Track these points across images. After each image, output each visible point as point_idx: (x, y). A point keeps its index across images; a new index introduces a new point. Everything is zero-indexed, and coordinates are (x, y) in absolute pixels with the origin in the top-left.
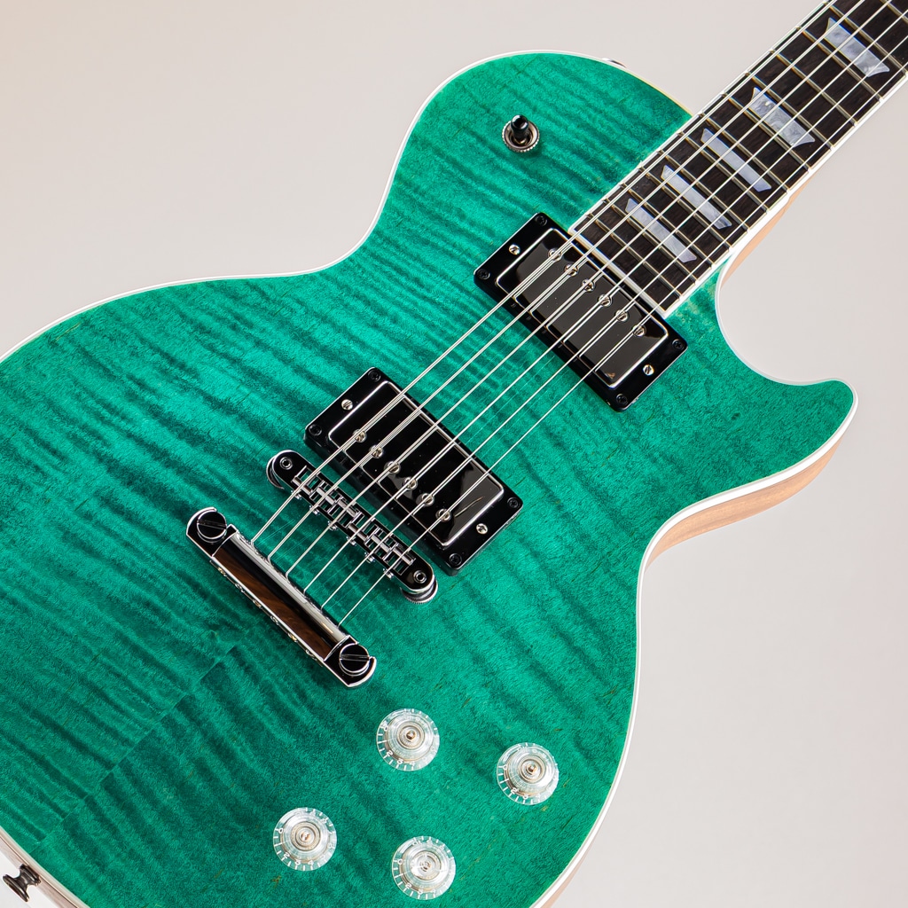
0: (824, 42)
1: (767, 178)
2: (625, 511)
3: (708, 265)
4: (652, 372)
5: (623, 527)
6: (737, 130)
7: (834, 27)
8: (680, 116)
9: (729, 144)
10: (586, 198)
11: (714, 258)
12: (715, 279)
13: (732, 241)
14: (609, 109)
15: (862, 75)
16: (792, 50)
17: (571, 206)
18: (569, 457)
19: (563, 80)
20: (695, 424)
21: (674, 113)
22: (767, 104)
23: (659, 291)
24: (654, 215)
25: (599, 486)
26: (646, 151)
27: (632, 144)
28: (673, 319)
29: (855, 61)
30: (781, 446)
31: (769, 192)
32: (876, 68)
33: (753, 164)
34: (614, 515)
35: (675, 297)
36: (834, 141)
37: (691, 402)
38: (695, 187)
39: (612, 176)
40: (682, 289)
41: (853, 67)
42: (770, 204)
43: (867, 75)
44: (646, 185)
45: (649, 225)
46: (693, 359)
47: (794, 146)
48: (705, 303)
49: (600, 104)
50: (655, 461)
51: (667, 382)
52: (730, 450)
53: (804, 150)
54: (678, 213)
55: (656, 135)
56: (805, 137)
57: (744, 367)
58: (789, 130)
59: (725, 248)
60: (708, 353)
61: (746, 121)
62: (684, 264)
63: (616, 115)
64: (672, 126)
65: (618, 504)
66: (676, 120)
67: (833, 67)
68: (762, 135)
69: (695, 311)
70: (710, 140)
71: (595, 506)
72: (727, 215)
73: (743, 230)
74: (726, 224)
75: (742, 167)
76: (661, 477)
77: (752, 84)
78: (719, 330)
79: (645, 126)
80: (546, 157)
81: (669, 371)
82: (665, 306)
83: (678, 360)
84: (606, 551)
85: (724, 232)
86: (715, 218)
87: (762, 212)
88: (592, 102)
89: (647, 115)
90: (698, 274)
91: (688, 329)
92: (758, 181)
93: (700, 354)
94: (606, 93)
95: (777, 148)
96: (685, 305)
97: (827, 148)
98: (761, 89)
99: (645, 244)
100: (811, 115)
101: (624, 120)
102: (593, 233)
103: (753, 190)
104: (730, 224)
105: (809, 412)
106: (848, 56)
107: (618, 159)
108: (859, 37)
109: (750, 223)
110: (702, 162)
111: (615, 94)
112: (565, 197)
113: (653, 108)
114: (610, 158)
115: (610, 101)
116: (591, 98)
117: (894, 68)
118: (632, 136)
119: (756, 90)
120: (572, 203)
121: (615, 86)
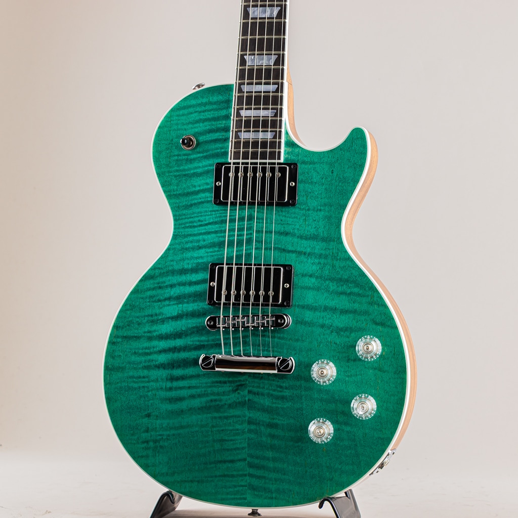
0: (252, 19)
1: (274, 84)
2: (326, 235)
3: (280, 132)
4: (294, 184)
5: (330, 241)
6: (250, 77)
7: (251, 10)
8: (230, 88)
9: (252, 84)
10: (226, 145)
11: (280, 127)
12: (287, 133)
13: (281, 116)
14: (207, 107)
15: (273, 18)
16: (244, 32)
17: (223, 152)
18: (293, 235)
19: (186, 111)
20: (322, 186)
21: (227, 88)
22: (253, 58)
23: (273, 155)
24: (250, 131)
25: (311, 235)
26: (230, 110)
27: (224, 113)
28: (286, 159)
29: (267, 15)
30: (354, 168)
31: (278, 87)
32: (276, 11)
33: (265, 84)
34: (324, 240)
35: (279, 153)
36: (284, 50)
37: (315, 180)
38: (254, 109)
39: (227, 129)
40: (279, 148)
41: (268, 18)
42: (282, 92)
43: (275, 16)
44: (239, 124)
45: (250, 136)
46: (303, 166)
47: (272, 64)
48: (291, 144)
49: (203, 108)
50: (320, 210)
51: (302, 181)
52: (340, 184)
53: (277, 63)
54: (256, 123)
55: (229, 102)
56: (274, 58)
57: (321, 153)
58: (266, 61)
59: (281, 121)
60: (306, 159)
61: (251, 71)
62: (273, 139)
63: (211, 107)
64: (231, 94)
65: (322, 235)
66: (230, 90)
67: (262, 25)
68: (259, 71)
69: (290, 150)
70: (246, 88)
71: (315, 243)
72: (272, 109)
73: (281, 109)
75: (262, 88)
76: (327, 214)
77: (242, 56)
78: (303, 148)
79: (223, 102)
80: (202, 142)
81: (299, 177)
82: (279, 158)
83: (299, 171)
84: (331, 253)
85: (276, 115)
86: (269, 113)
87: (282, 97)
88: (200, 110)
89: (220, 98)
90: (280, 138)
91: (293, 158)
92: (272, 88)
93: (304, 162)
94: (202, 103)
95: (268, 71)
96: (285, 151)
97: (283, 55)
98: (246, 55)
99: (255, 144)
100: (269, 48)
101: (215, 106)
102: (237, 155)
103: (273, 92)
104: (275, 111)
105: (353, 148)
106: (264, 16)
107: (224, 122)
108: (261, 6)
109: (281, 104)
110: (249, 98)
111: (204, 100)
112: (219, 151)
113: (220, 94)
114: (221, 124)
115: (205, 104)
116: (198, 109)
117: (281, 6)
118: (221, 109)
119: (245, 57)
120: (223, 150)
121: (203, 97)
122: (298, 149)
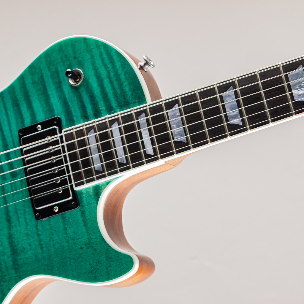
0: (221, 96)
1: (154, 149)
2: (20, 262)
3: (104, 176)
4: (57, 211)
5: (16, 269)
6: (155, 120)
7: (230, 92)
8: (142, 101)
9: (149, 125)
10: (82, 120)
11: (109, 174)
12: (108, 183)
13: (121, 171)
14: (116, 84)
15: (227, 120)
16: (204, 94)
18: (10, 228)
19: (107, 61)
20: (65, 242)
21: (141, 99)
22: (177, 114)
23: (78, 177)
24: (97, 142)
25: (15, 246)
26: (118, 110)
27: (114, 104)
28: (81, 192)
29: (230, 113)
30: (92, 272)
31: (151, 156)
32: (237, 121)
33: (152, 140)
34: (15, 261)
35: (83, 183)
36: (194, 147)
37: (69, 231)
38: (122, 138)
39: (97, 114)
40: (88, 182)
41: (226, 116)
42: (148, 162)
43: (230, 122)
44: (102, 126)
45: (93, 145)
46: (79, 214)
47: (175, 140)
48: (97, 191)
49: (114, 79)
50: (42, 248)
51: (64, 218)
52: (72, 261)
53: (179, 144)
54: (106, 146)
55: (126, 104)
56: (183, 138)
57: (98, 229)
58: (178, 132)
59: (116, 172)
60: (87, 213)
61: (162, 118)
62: (95, 171)
63: (117, 87)
64: (136, 104)
65: (19, 258)
66: (139, 102)
67: (217, 111)
68: (164, 128)
69: (92, 193)
70: (142, 120)
71: (9, 254)
72: (126, 158)
73: (129, 168)
74: (124, 162)
75: (146, 138)
76: (40, 256)
77: (176, 102)
78: (97, 207)
79: (125, 98)
80: (79, 92)
81: (68, 214)
82: (77, 185)
83: (74, 211)
84: (4, 274)
85: (121, 165)
86: (121, 156)
87: (142, 164)
89: (129, 94)
90: (98, 178)
91: (84, 199)
92: (150, 150)
93: (83, 213)
94: (120, 75)
95: (166, 138)
96: (89, 188)
97: (189, 148)
98: (179, 106)
99: (85, 153)
100: (192, 129)
101: (118, 91)
102: (69, 137)
103: (145, 152)
104: (125, 162)
105: (112, 263)
106: (227, 109)
107: (104, 108)
108: (238, 101)
109: (134, 166)
110: (131, 128)
111: (123, 77)
112: (74, 114)
113: (133, 91)
114: (102, 107)
115: (119, 79)
116: (112, 74)
117: (244, 124)
118: (117, 101)
119: (177, 105)
120: (75, 119)
121: (125, 74)
122: (95, 202)
